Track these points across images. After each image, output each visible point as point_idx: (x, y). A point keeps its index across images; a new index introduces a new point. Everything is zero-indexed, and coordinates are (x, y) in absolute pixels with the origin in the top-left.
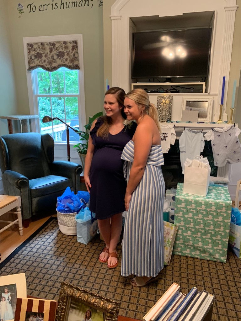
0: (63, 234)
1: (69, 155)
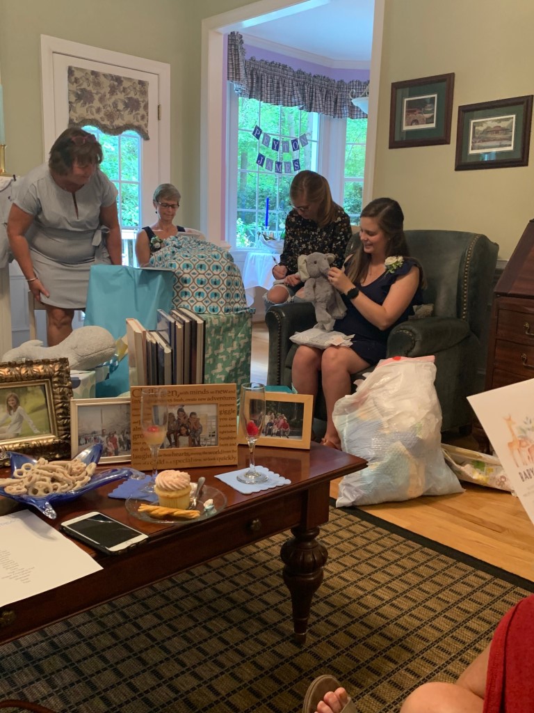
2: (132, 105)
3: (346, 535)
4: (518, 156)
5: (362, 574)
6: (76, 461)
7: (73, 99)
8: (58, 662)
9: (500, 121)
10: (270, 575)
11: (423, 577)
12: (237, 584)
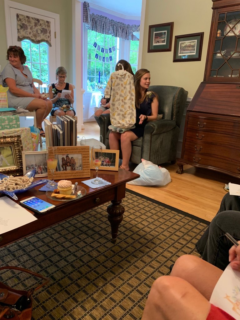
2: (44, 31)
3: (130, 201)
4: (197, 57)
5: (137, 216)
6: (25, 176)
7: (19, 28)
8: (21, 252)
9: (191, 42)
10: (103, 217)
11: (159, 216)
12: (90, 221)
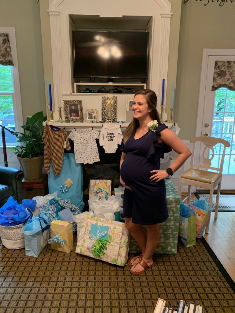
0: (8, 249)
1: (6, 159)
7: (216, 76)
